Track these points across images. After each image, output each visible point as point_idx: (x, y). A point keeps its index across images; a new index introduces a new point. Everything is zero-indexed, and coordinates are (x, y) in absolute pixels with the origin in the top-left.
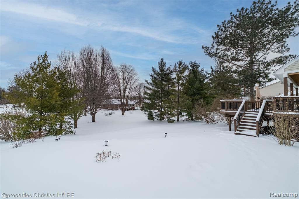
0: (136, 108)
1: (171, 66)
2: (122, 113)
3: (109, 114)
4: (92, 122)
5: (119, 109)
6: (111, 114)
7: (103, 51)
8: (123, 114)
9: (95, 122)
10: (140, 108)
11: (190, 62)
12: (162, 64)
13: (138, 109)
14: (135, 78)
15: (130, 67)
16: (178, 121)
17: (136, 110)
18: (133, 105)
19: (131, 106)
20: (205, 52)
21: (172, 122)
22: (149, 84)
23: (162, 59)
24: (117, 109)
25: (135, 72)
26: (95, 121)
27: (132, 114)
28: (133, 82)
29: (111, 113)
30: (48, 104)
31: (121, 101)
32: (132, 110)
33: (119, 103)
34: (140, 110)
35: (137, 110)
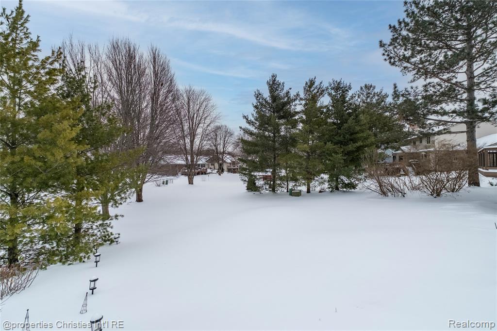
0: (209, 171)
1: (290, 89)
2: (189, 181)
3: (163, 183)
4: (137, 201)
5: (179, 174)
6: (167, 184)
7: (154, 54)
8: (191, 182)
9: (142, 201)
10: (216, 171)
11: (331, 81)
12: (274, 85)
13: (213, 171)
14: (213, 115)
15: (202, 92)
16: (308, 191)
17: (209, 173)
18: (203, 165)
19: (200, 167)
20: (384, 54)
21: (298, 194)
22: (249, 123)
23: (274, 76)
24: (175, 174)
25: (211, 103)
26: (143, 199)
27: (205, 181)
28: (208, 121)
29: (167, 181)
30: (40, 164)
31: (187, 159)
32: (202, 174)
33: (183, 163)
34: (218, 174)
35: (211, 174)
